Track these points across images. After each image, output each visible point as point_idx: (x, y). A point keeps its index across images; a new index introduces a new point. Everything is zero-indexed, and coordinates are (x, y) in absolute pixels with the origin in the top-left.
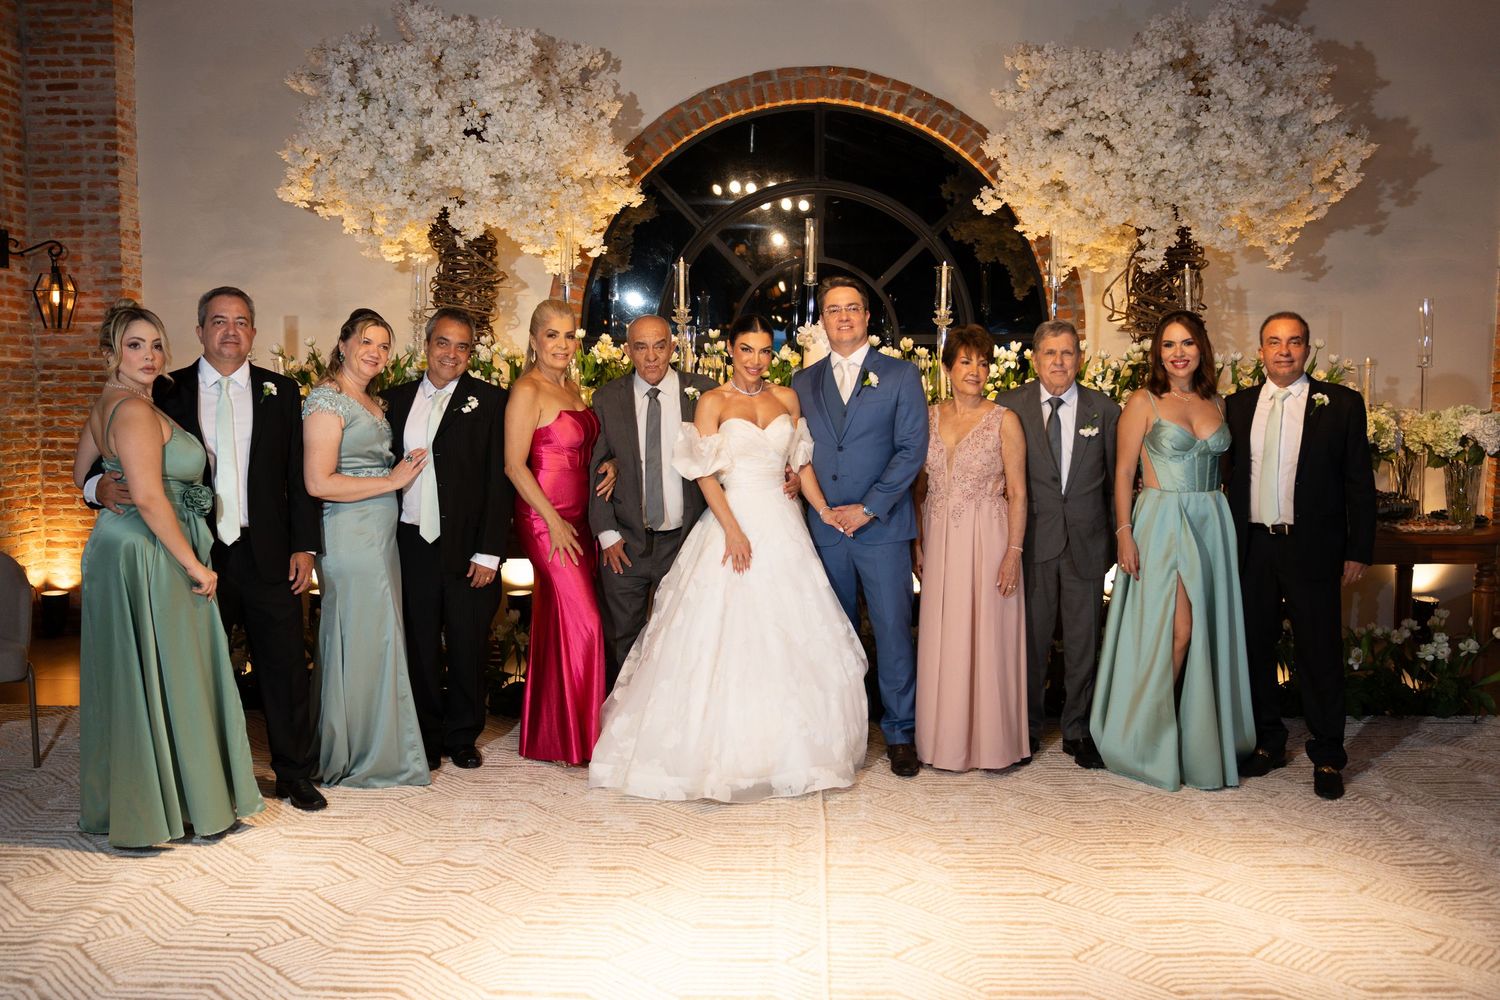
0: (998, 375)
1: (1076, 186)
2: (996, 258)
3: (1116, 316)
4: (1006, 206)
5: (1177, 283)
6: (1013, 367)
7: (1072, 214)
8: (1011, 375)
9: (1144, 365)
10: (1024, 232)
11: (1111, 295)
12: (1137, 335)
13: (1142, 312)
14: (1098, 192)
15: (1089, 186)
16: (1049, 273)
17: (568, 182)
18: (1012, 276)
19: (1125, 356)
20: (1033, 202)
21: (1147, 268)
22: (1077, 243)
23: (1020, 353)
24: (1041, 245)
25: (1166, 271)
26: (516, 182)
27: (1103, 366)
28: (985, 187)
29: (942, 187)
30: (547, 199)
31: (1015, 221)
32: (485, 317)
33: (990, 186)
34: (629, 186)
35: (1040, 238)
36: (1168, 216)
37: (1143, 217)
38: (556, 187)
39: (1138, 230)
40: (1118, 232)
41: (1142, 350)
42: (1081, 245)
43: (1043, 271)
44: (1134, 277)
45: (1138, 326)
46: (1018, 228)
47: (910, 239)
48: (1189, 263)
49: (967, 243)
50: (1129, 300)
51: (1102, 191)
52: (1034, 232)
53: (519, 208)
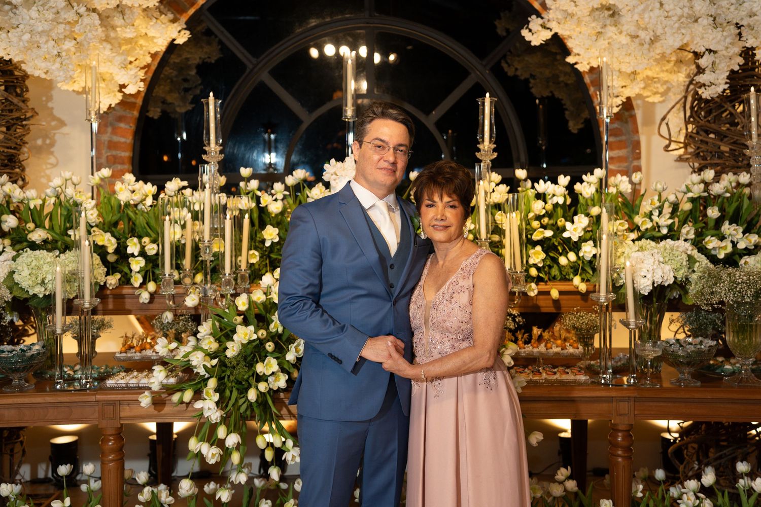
0: (544, 212)
1: (628, 8)
2: (551, 92)
3: (673, 146)
4: (556, 36)
5: (741, 108)
6: (561, 201)
7: (624, 39)
8: (560, 211)
9: (705, 198)
10: (576, 63)
11: (667, 124)
12: (696, 165)
13: (701, 141)
14: (651, 14)
15: (641, 7)
16: (601, 103)
17: (82, 10)
18: (566, 109)
19: (683, 188)
20: (583, 29)
21: (706, 94)
22: (629, 70)
23: (570, 188)
24: (594, 76)
25: (727, 97)
26: (20, 8)
27: (659, 200)
28: (534, 17)
29: (497, 23)
30: (61, 28)
31: (567, 52)
32: (12, 155)
33: (539, 15)
34: (174, 21)
35: (592, 69)
36: (731, 35)
37: (703, 38)
38: (70, 16)
39: (695, 53)
40: (674, 58)
41: (703, 181)
42: (634, 73)
43: (596, 102)
44: (692, 103)
45: (697, 155)
46: (570, 60)
47: (462, 73)
48: (755, 86)
49: (522, 78)
50: (687, 129)
51: (657, 12)
52: (585, 63)
53: (27, 37)
